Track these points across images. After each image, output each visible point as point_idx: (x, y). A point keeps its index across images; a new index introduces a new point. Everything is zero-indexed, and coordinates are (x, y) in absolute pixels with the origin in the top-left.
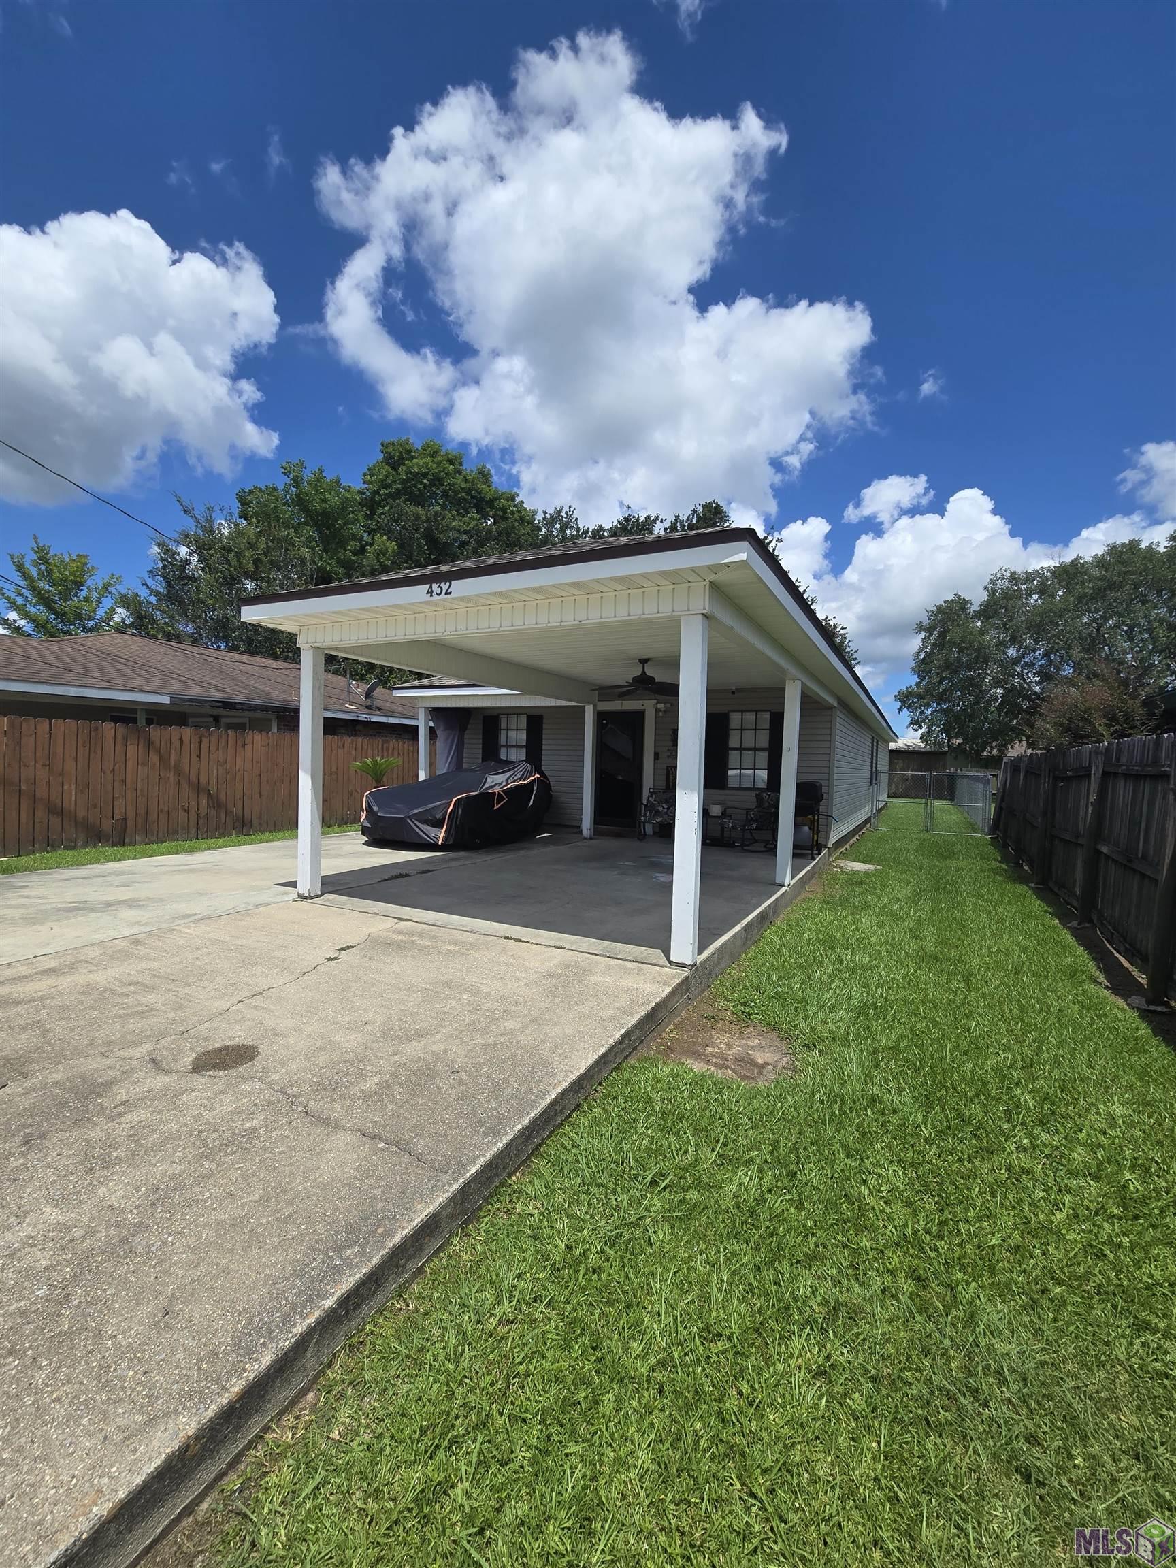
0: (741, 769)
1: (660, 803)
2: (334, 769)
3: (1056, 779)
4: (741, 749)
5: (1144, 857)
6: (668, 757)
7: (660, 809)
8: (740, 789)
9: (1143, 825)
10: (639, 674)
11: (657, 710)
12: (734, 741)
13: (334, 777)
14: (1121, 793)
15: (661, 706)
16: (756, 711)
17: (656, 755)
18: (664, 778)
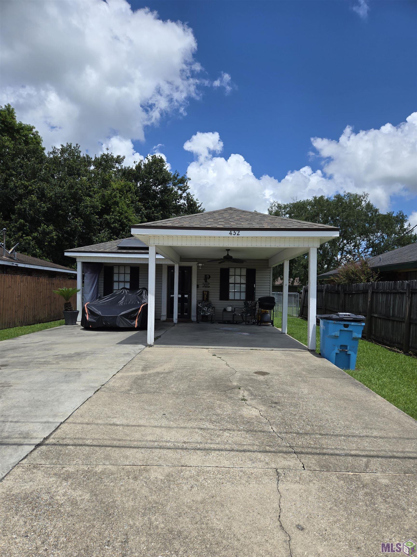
0: (235, 292)
1: (203, 306)
2: (19, 294)
3: (345, 294)
4: (235, 284)
5: (393, 316)
6: (203, 287)
7: (204, 309)
8: (234, 300)
9: (391, 307)
10: (226, 255)
11: (198, 267)
12: (231, 280)
13: (19, 298)
14: (381, 298)
15: (200, 265)
16: (241, 268)
17: (198, 286)
18: (202, 296)
